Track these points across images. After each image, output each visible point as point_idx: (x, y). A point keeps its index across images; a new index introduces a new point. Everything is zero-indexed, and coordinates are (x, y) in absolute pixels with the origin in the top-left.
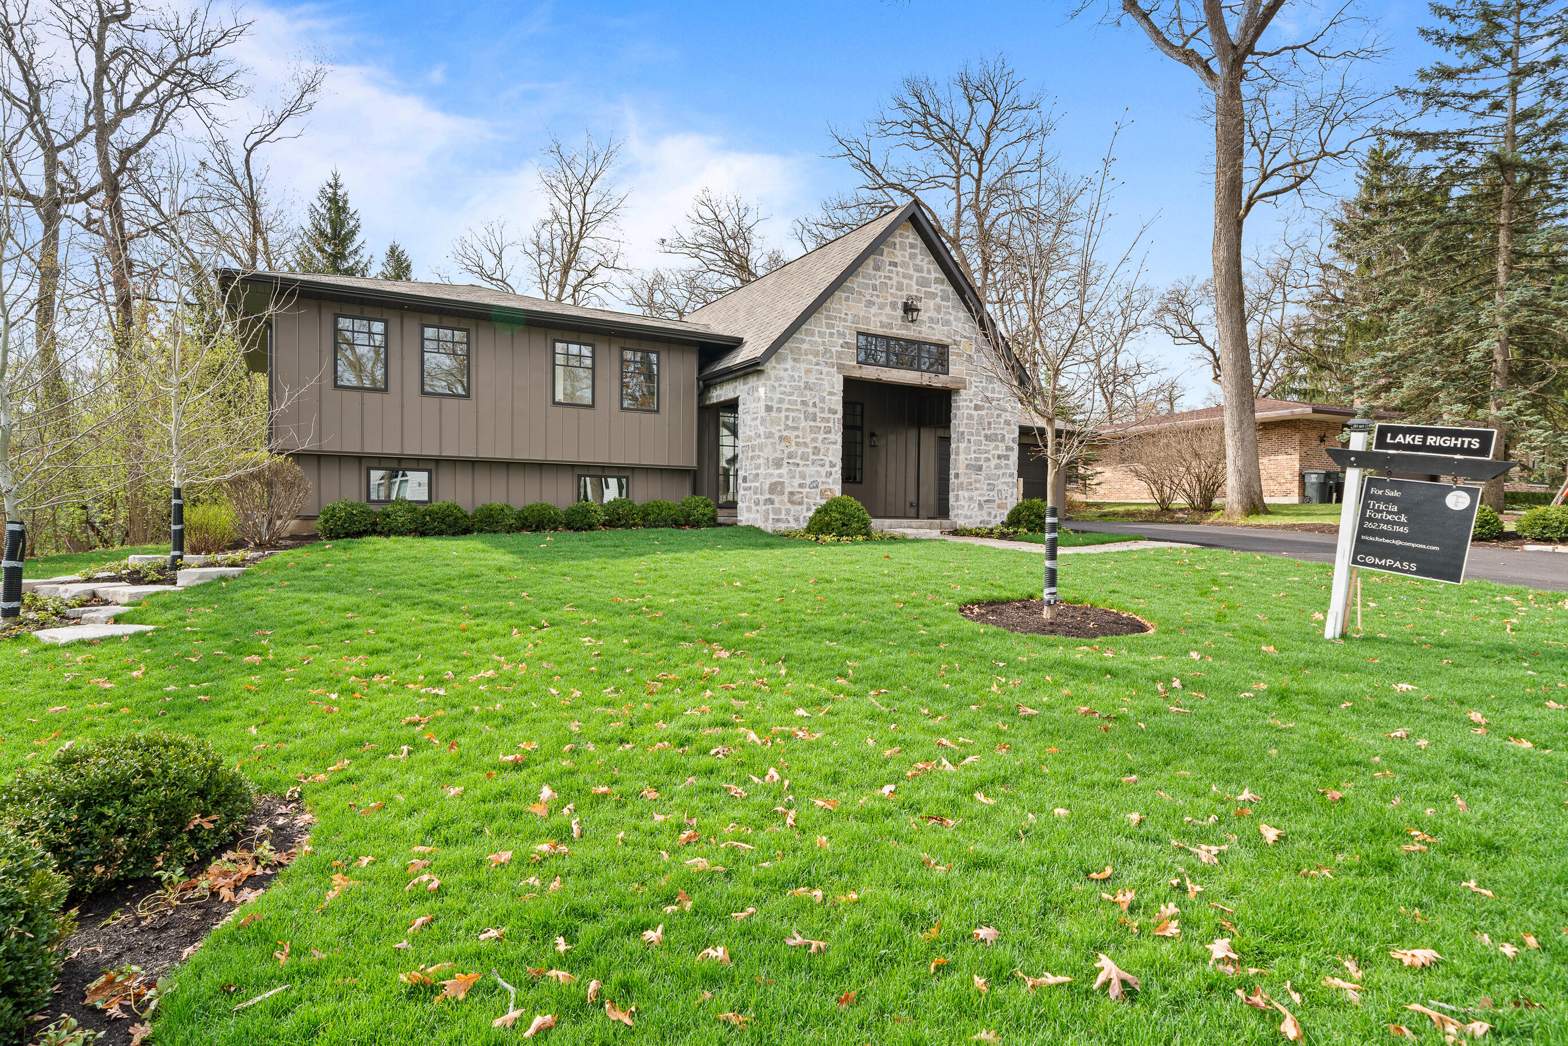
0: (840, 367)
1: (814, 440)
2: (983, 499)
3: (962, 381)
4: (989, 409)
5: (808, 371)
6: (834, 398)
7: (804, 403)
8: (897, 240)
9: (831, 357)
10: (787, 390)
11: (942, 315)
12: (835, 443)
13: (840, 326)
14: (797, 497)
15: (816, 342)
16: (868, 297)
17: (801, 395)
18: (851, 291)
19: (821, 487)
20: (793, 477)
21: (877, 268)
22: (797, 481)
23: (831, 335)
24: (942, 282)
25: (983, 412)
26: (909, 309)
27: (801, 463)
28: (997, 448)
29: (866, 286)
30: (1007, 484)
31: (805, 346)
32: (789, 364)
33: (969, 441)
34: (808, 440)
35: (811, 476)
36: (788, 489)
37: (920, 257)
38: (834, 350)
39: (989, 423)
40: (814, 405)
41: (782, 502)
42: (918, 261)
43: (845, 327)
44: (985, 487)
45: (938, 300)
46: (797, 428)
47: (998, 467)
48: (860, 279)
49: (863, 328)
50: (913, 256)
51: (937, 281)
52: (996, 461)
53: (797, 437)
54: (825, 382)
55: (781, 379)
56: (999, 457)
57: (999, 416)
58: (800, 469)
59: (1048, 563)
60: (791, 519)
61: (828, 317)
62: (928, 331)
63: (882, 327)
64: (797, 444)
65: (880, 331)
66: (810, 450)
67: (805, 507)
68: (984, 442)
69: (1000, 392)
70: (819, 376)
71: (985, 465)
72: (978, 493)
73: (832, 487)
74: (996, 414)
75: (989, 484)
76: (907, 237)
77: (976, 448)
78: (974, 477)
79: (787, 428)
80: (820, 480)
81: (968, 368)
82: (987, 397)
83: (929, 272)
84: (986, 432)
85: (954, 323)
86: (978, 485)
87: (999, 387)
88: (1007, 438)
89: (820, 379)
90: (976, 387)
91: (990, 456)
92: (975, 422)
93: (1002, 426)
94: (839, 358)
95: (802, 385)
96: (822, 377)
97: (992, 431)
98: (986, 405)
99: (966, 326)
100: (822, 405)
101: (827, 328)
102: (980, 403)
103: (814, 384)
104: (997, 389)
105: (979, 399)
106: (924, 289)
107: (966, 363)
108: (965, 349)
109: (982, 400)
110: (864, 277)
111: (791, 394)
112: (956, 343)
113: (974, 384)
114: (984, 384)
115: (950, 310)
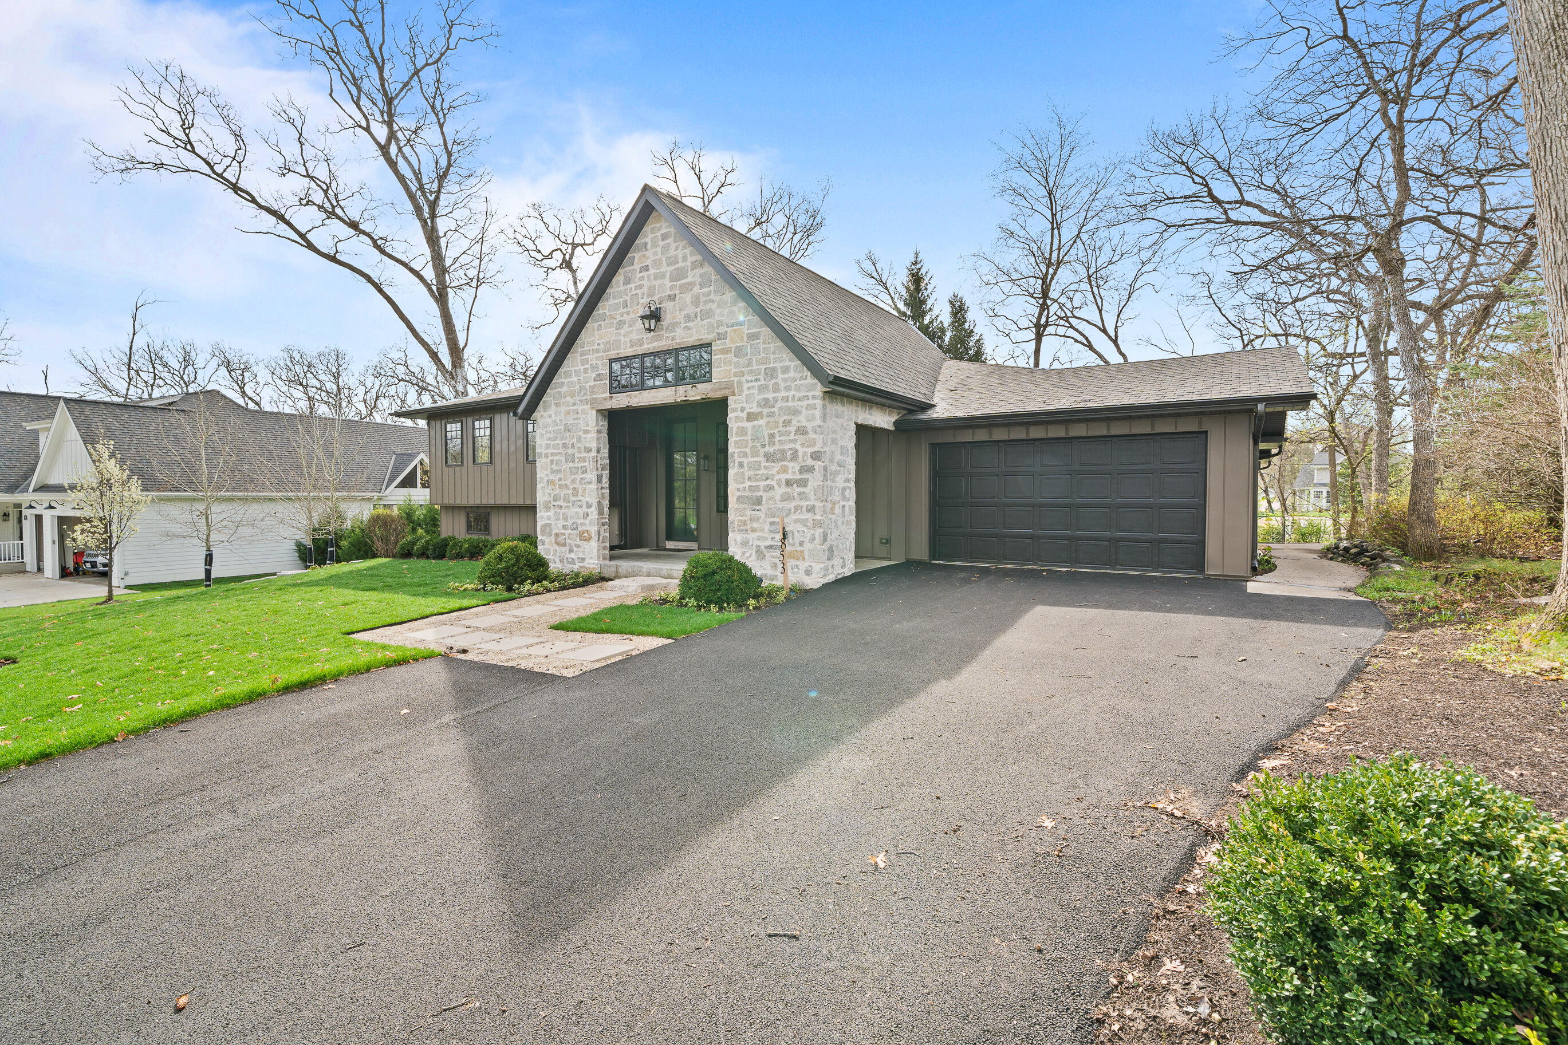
0: (593, 402)
1: (573, 481)
2: (763, 544)
3: (729, 385)
4: (771, 415)
5: (567, 413)
6: (588, 436)
7: (565, 446)
8: (648, 240)
9: (585, 394)
10: (552, 435)
11: (701, 307)
12: (591, 483)
13: (593, 359)
14: (561, 539)
15: (572, 383)
16: (619, 318)
17: (563, 438)
19: (580, 529)
20: (558, 519)
21: (628, 281)
22: (561, 523)
23: (586, 371)
25: (761, 422)
26: (654, 316)
27: (564, 505)
28: (784, 470)
29: (616, 307)
30: (804, 522)
31: (565, 389)
33: (741, 465)
34: (568, 482)
35: (572, 517)
36: (555, 531)
37: (673, 246)
38: (587, 385)
39: (772, 436)
40: (573, 446)
41: (550, 543)
42: (672, 252)
43: (597, 359)
44: (767, 527)
45: (697, 290)
46: (559, 471)
47: (786, 498)
48: (611, 302)
49: (613, 354)
50: (665, 249)
51: (694, 266)
52: (784, 489)
53: (560, 479)
54: (581, 422)
56: (789, 483)
57: (787, 423)
58: (563, 511)
60: (557, 560)
62: (683, 333)
63: (632, 346)
64: (561, 487)
65: (629, 352)
66: (570, 492)
67: (567, 548)
68: (763, 464)
69: (788, 388)
70: (575, 416)
71: (765, 496)
72: (755, 535)
73: (589, 528)
74: (781, 421)
75: (772, 523)
76: (660, 229)
77: (752, 473)
78: (748, 513)
79: (553, 471)
80: (579, 522)
81: (737, 365)
82: (766, 400)
83: (685, 259)
84: (767, 449)
85: (718, 311)
86: (755, 525)
87: (785, 380)
88: (800, 454)
89: (577, 419)
90: (749, 388)
91: (774, 483)
92: (749, 438)
93: (792, 437)
94: (593, 393)
95: (562, 427)
96: (578, 416)
97: (777, 447)
98: (765, 411)
99: (735, 308)
100: (579, 445)
101: (583, 364)
102: (755, 409)
103: (572, 425)
104: (782, 385)
105: (755, 405)
106: (678, 283)
107: (735, 360)
108: (733, 341)
109: (759, 405)
110: (614, 298)
111: (555, 439)
112: (721, 337)
113: (746, 385)
114: (762, 382)
115: (712, 297)
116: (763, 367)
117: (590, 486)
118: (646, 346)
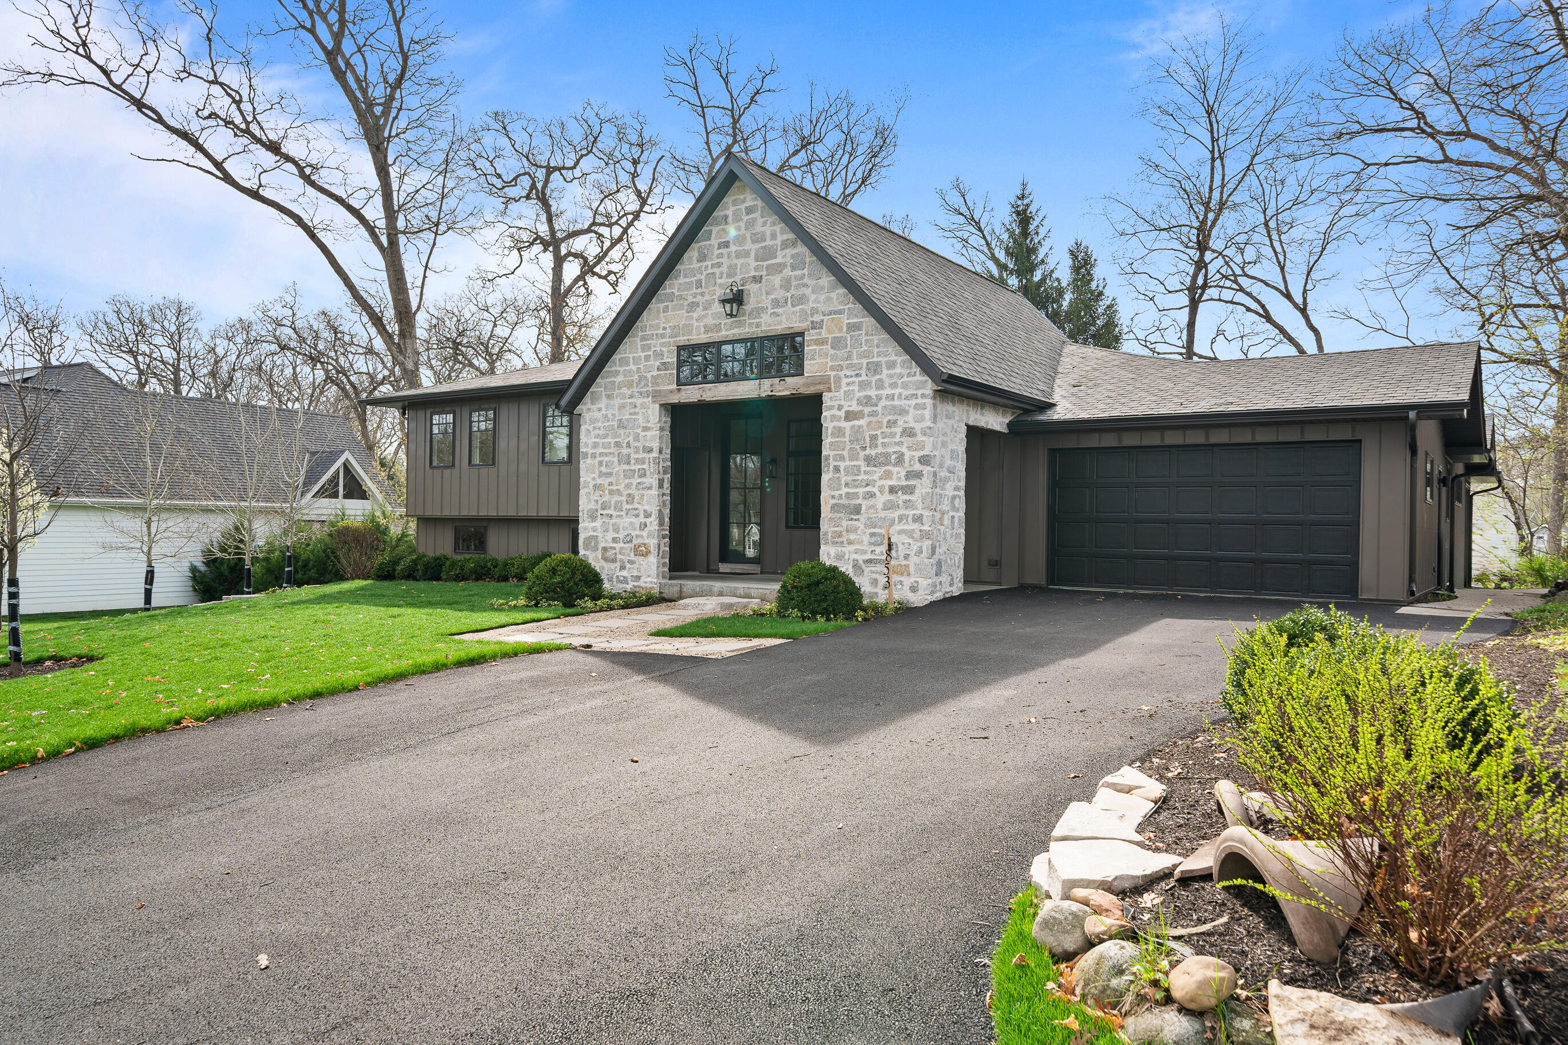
0: (656, 395)
1: (628, 486)
2: (861, 558)
3: (825, 380)
4: (871, 414)
5: (622, 407)
6: (649, 434)
7: (618, 445)
8: (729, 213)
9: (646, 385)
10: (601, 432)
11: (793, 291)
12: (650, 488)
13: (656, 345)
14: (610, 554)
15: (629, 371)
16: (691, 299)
17: (615, 436)
18: (671, 298)
19: (635, 542)
20: (606, 531)
21: (702, 258)
22: (611, 535)
23: (647, 358)
24: (794, 245)
25: (862, 422)
26: (736, 299)
27: (615, 513)
28: (888, 475)
29: (688, 286)
30: (910, 534)
31: (620, 378)
32: (603, 403)
33: (837, 469)
34: (621, 487)
35: (625, 529)
36: (603, 545)
37: (760, 221)
38: (649, 375)
39: (874, 438)
40: (628, 445)
41: (596, 558)
42: (758, 228)
43: (662, 345)
44: (866, 539)
45: (787, 272)
46: (610, 474)
47: (889, 506)
48: (682, 280)
49: (682, 340)
50: (750, 224)
51: (785, 245)
52: (887, 497)
53: (610, 484)
54: (640, 417)
55: (596, 420)
56: (892, 490)
57: (891, 424)
58: (613, 521)
60: (605, 579)
61: (643, 339)
62: (770, 320)
63: (706, 332)
64: (611, 492)
65: (703, 338)
66: (624, 498)
67: (618, 565)
68: (863, 469)
69: (894, 386)
70: (632, 411)
71: (865, 504)
72: (852, 548)
73: (646, 541)
74: (885, 421)
75: (872, 535)
76: (744, 201)
77: (849, 478)
78: (845, 523)
79: (601, 474)
80: (634, 533)
81: (834, 358)
82: (868, 398)
83: (774, 236)
84: (868, 452)
85: (813, 297)
86: (852, 537)
87: (891, 376)
88: (907, 458)
89: (635, 414)
90: (848, 384)
91: (875, 490)
92: (847, 439)
93: (897, 439)
94: (655, 384)
95: (616, 423)
96: (637, 410)
97: (880, 450)
98: (867, 410)
99: (833, 295)
100: (636, 444)
101: (643, 351)
102: (855, 407)
103: (628, 420)
104: (887, 381)
105: (854, 403)
106: (765, 264)
107: (832, 352)
108: (829, 331)
109: (860, 402)
110: (686, 276)
111: (606, 436)
112: (814, 326)
113: (845, 381)
114: (864, 378)
115: (806, 280)
116: (865, 361)
117: (650, 492)
118: (724, 333)
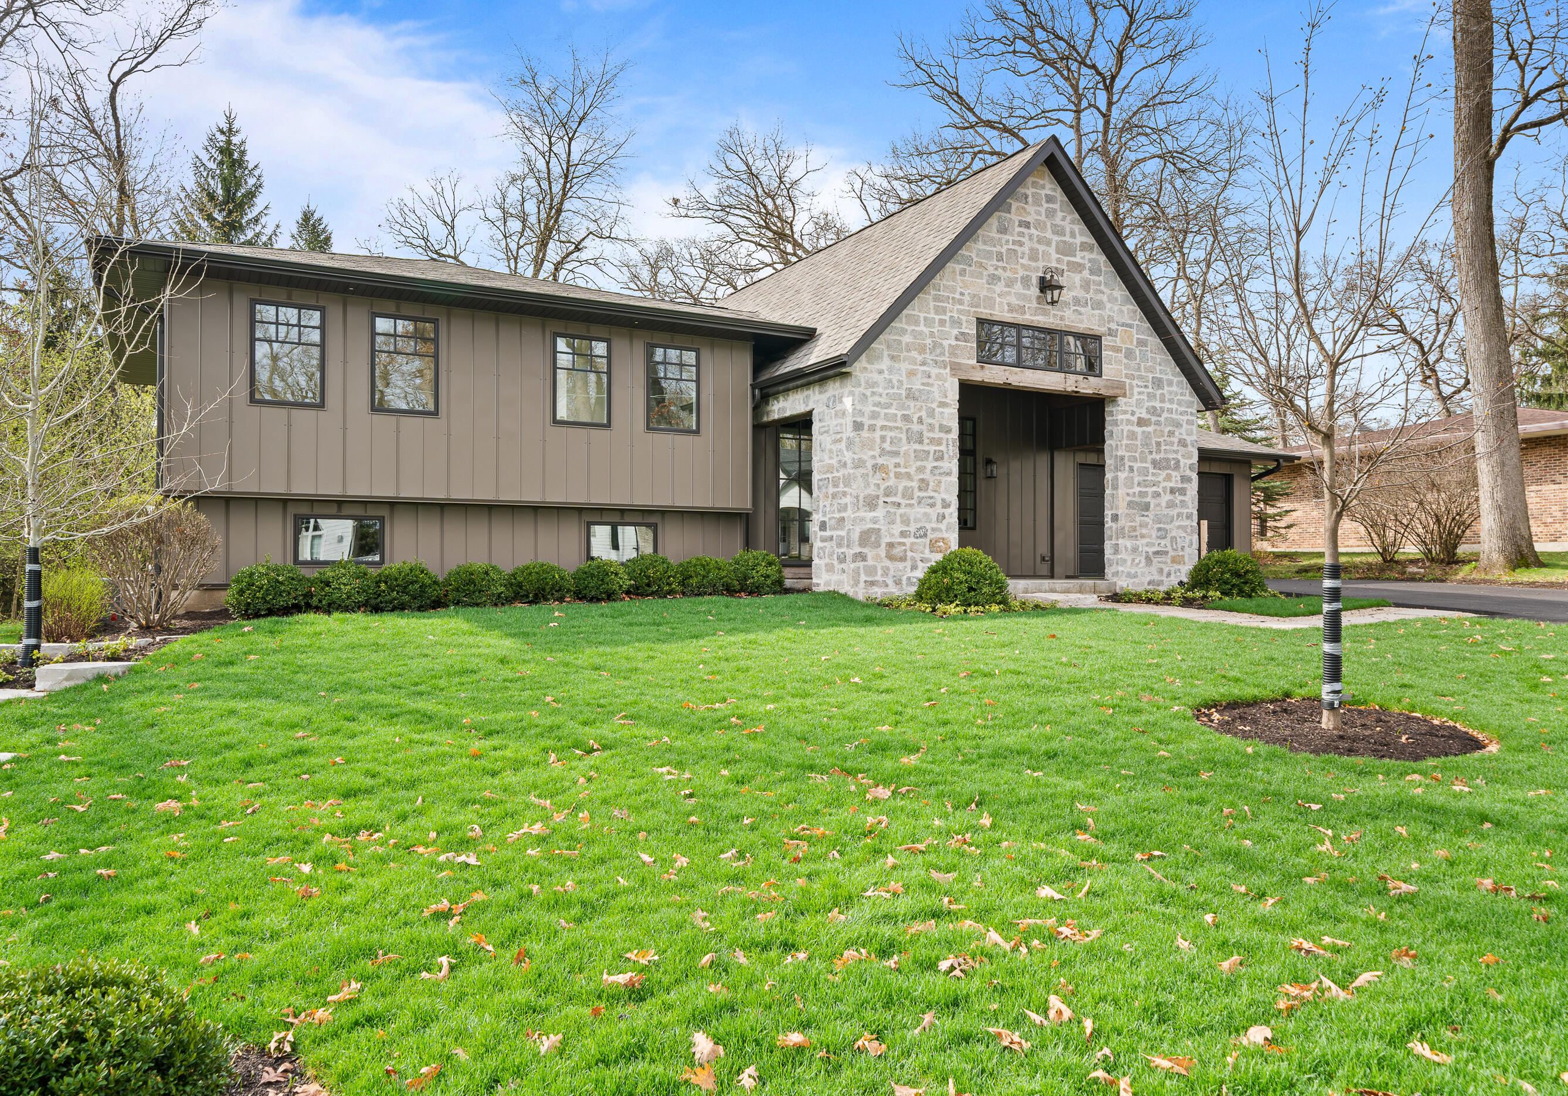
0: (955, 367)
1: (921, 469)
2: (1151, 550)
3: (1121, 386)
4: (1158, 423)
5: (911, 374)
6: (946, 410)
7: (906, 418)
8: (1030, 191)
9: (942, 354)
10: (883, 400)
11: (1091, 295)
12: (949, 474)
13: (953, 310)
14: (897, 551)
15: (921, 333)
16: (991, 270)
17: (902, 407)
18: (969, 261)
19: (930, 536)
20: (893, 522)
21: (1003, 230)
22: (898, 528)
23: (942, 322)
24: (1091, 249)
25: (1150, 429)
27: (903, 502)
28: (1168, 478)
29: (988, 255)
30: (1185, 528)
31: (907, 339)
32: (885, 364)
33: (1131, 469)
34: (912, 470)
35: (916, 520)
36: (888, 540)
37: (1060, 214)
38: (946, 343)
39: (1158, 444)
40: (920, 421)
41: (877, 557)
42: (1058, 220)
43: (960, 312)
44: (1154, 533)
45: (1086, 273)
46: (896, 454)
47: (1171, 505)
48: (980, 245)
49: (985, 313)
50: (1051, 213)
51: (1084, 247)
52: (1168, 497)
53: (897, 465)
54: (935, 389)
55: (875, 384)
56: (1172, 491)
57: (1171, 434)
58: (901, 511)
59: (1327, 648)
60: (890, 581)
61: (937, 299)
62: (1073, 317)
63: (1011, 311)
64: (898, 475)
65: (1008, 317)
66: (915, 484)
67: (908, 564)
68: (1151, 470)
69: (1171, 401)
70: (926, 380)
71: (1153, 503)
72: (1144, 541)
73: (945, 535)
74: (1166, 430)
75: (1159, 529)
76: (1043, 187)
77: (1141, 479)
78: (1138, 519)
79: (883, 452)
80: (928, 526)
81: (1127, 367)
82: (1154, 408)
83: (1073, 235)
84: (1154, 456)
85: (1109, 306)
86: (1144, 531)
87: (1170, 393)
88: (1182, 464)
89: (928, 385)
90: (1140, 393)
91: (1160, 490)
92: (1139, 443)
93: (1175, 448)
94: (953, 354)
95: (904, 393)
96: (930, 381)
97: (1162, 455)
98: (1154, 419)
99: (1124, 309)
100: (930, 421)
101: (937, 313)
102: (1144, 415)
103: (920, 391)
104: (1167, 397)
105: (1144, 411)
106: (1066, 259)
107: (1125, 361)
108: (1123, 341)
109: (1148, 412)
110: (985, 243)
111: (888, 406)
112: (1111, 333)
113: (1136, 390)
114: (1150, 390)
115: (1102, 287)
116: (1150, 376)
117: (948, 479)
118: (1027, 316)
